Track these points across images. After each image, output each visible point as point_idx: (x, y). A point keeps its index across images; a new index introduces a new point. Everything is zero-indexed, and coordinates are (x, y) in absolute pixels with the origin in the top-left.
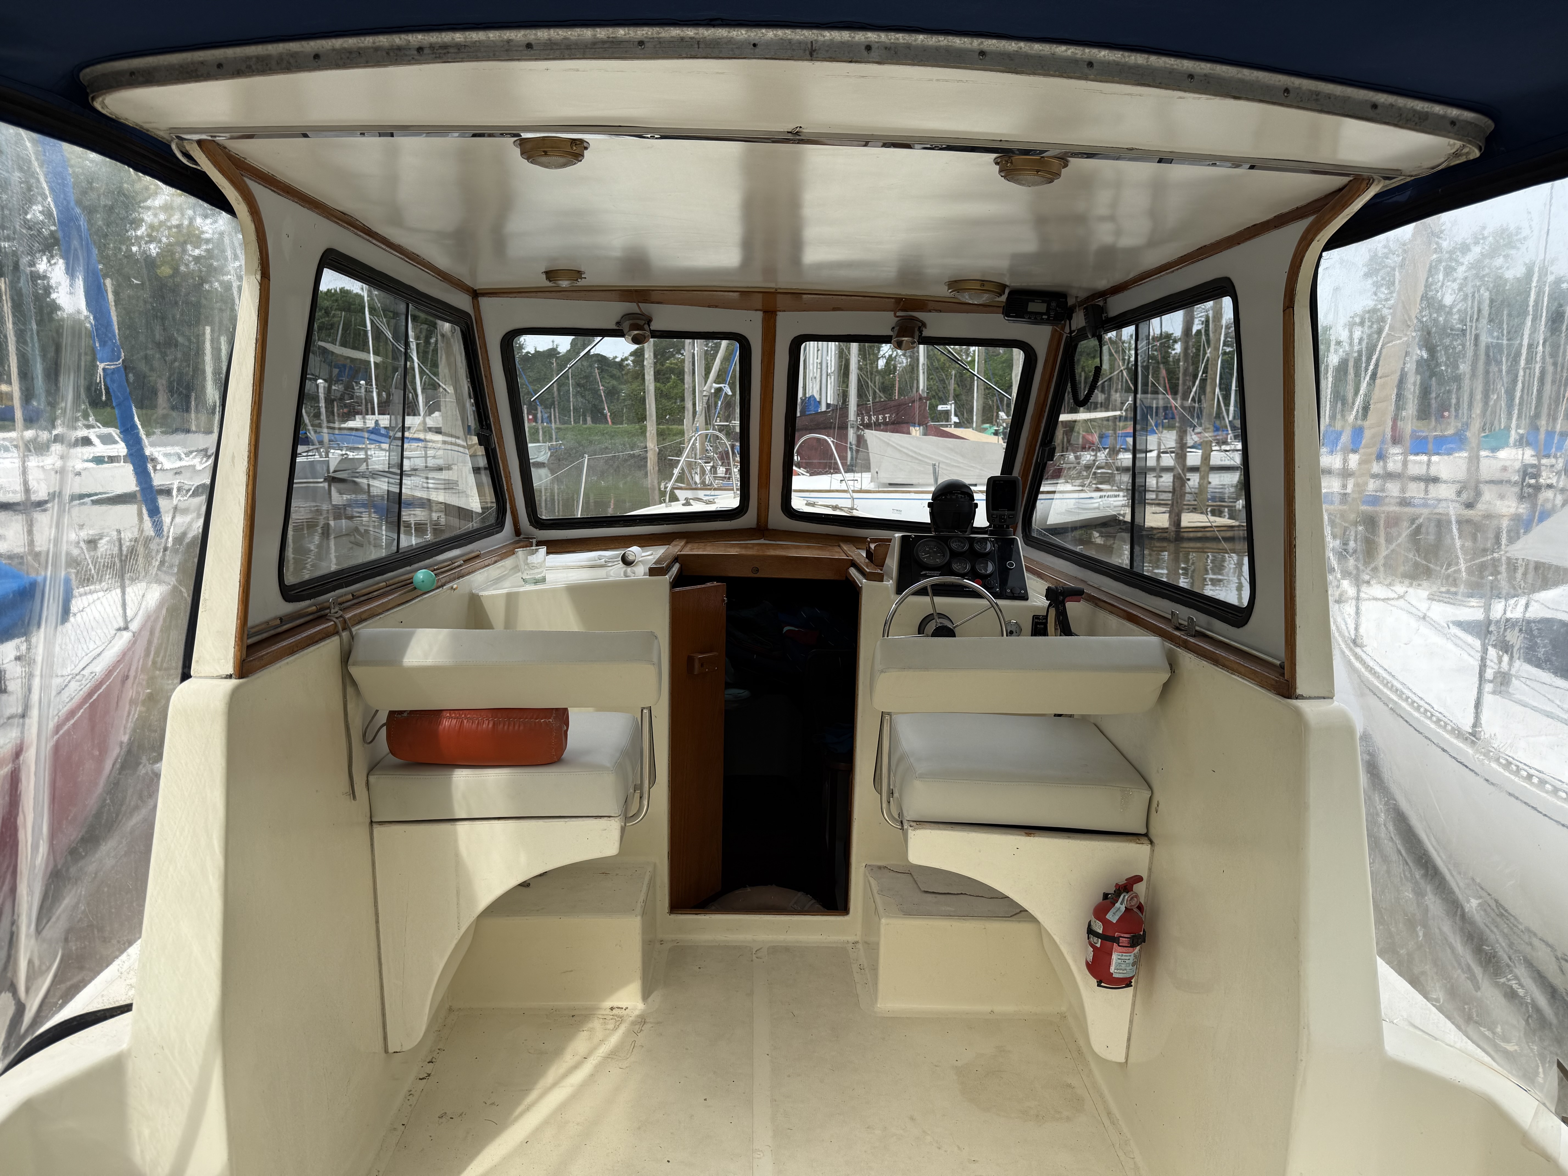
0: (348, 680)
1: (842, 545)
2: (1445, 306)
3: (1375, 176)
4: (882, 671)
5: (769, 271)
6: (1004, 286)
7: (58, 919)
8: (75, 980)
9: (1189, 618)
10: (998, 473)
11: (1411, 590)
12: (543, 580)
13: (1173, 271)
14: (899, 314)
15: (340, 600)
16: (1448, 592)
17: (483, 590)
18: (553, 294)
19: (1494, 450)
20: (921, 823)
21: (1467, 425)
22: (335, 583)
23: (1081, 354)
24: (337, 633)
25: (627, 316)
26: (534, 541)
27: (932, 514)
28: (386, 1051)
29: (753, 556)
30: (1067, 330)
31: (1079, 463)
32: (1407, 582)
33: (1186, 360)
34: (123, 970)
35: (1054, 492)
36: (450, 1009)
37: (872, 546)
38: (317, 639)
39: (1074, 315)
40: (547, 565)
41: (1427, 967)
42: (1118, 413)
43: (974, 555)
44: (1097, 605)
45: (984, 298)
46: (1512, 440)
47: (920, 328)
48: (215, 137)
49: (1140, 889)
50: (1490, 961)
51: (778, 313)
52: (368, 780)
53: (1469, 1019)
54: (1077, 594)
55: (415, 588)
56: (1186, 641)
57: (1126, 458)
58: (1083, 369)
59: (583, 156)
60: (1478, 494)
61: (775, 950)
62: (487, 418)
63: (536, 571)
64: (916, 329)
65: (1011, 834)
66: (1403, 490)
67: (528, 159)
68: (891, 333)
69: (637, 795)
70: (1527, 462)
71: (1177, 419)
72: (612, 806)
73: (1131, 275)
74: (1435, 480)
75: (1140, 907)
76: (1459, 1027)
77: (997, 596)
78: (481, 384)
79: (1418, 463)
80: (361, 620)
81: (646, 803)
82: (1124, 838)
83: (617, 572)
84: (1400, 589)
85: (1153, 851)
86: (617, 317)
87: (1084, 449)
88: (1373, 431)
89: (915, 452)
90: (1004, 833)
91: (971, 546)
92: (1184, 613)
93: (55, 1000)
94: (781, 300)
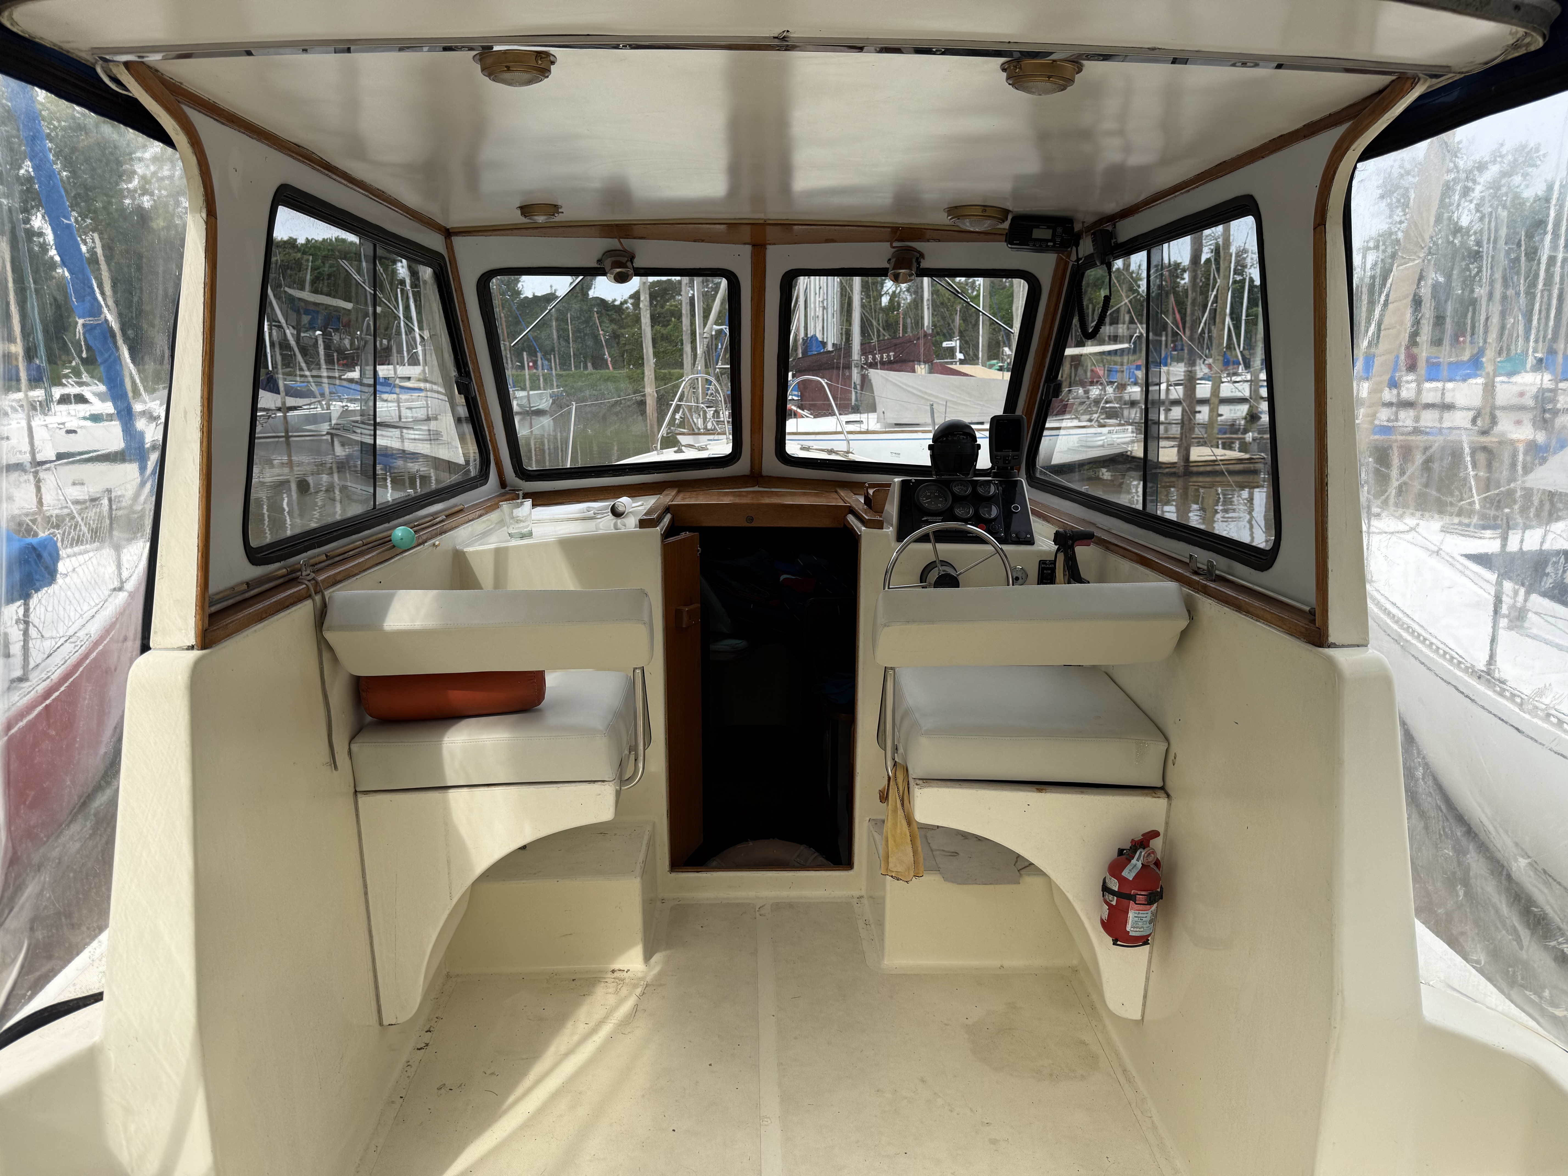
0: (323, 646)
1: (839, 491)
2: (1461, 228)
3: (1421, 75)
4: (885, 625)
5: (758, 199)
6: (1006, 212)
7: (22, 908)
8: (44, 970)
9: (1209, 561)
10: (1000, 411)
11: (1422, 523)
12: (530, 534)
13: (1189, 191)
14: (895, 244)
15: (312, 561)
16: (1460, 524)
17: (468, 545)
18: (530, 231)
19: (1511, 374)
20: (928, 781)
21: (1481, 352)
22: (306, 544)
23: (1088, 285)
24: (309, 596)
25: (609, 253)
26: (521, 493)
27: (933, 457)
28: (381, 1024)
29: (747, 504)
30: (1074, 257)
31: (1088, 398)
32: (1418, 514)
33: (1194, 290)
34: (95, 957)
35: (1059, 428)
36: (448, 976)
37: (871, 491)
38: (287, 604)
39: (1081, 242)
40: (533, 518)
41: (1467, 928)
42: (1126, 346)
43: (978, 499)
44: (1107, 549)
45: (985, 225)
46: (1529, 366)
47: (917, 259)
48: (143, 57)
49: (1157, 844)
50: (1539, 923)
51: (768, 247)
52: (350, 749)
53: (1512, 982)
54: (1086, 537)
55: (394, 546)
56: (1205, 586)
57: (1135, 391)
58: (1090, 300)
59: (550, 71)
60: (1494, 421)
61: (778, 906)
62: (466, 365)
63: (522, 524)
64: (914, 260)
65: (1021, 790)
66: (1417, 419)
67: (489, 76)
68: (887, 266)
69: (632, 757)
70: (1544, 386)
71: (1186, 351)
72: (606, 770)
73: (1142, 197)
74: (1449, 407)
75: (1157, 863)
76: (1502, 991)
77: (1002, 541)
78: (458, 329)
79: (1431, 391)
80: (335, 582)
81: (641, 765)
82: (1140, 791)
83: (606, 524)
84: (1411, 521)
85: (1170, 805)
86: (599, 255)
87: (1092, 383)
88: (1383, 358)
89: (920, 391)
90: (1015, 790)
91: (974, 490)
92: (1203, 557)
93: (23, 992)
94: (771, 233)
